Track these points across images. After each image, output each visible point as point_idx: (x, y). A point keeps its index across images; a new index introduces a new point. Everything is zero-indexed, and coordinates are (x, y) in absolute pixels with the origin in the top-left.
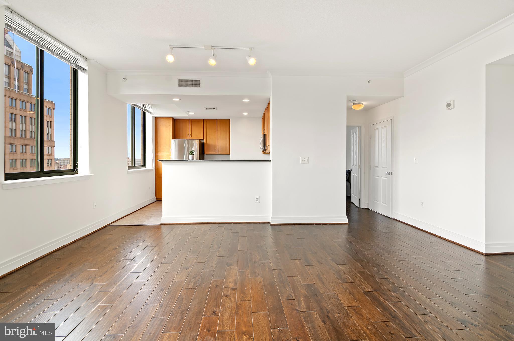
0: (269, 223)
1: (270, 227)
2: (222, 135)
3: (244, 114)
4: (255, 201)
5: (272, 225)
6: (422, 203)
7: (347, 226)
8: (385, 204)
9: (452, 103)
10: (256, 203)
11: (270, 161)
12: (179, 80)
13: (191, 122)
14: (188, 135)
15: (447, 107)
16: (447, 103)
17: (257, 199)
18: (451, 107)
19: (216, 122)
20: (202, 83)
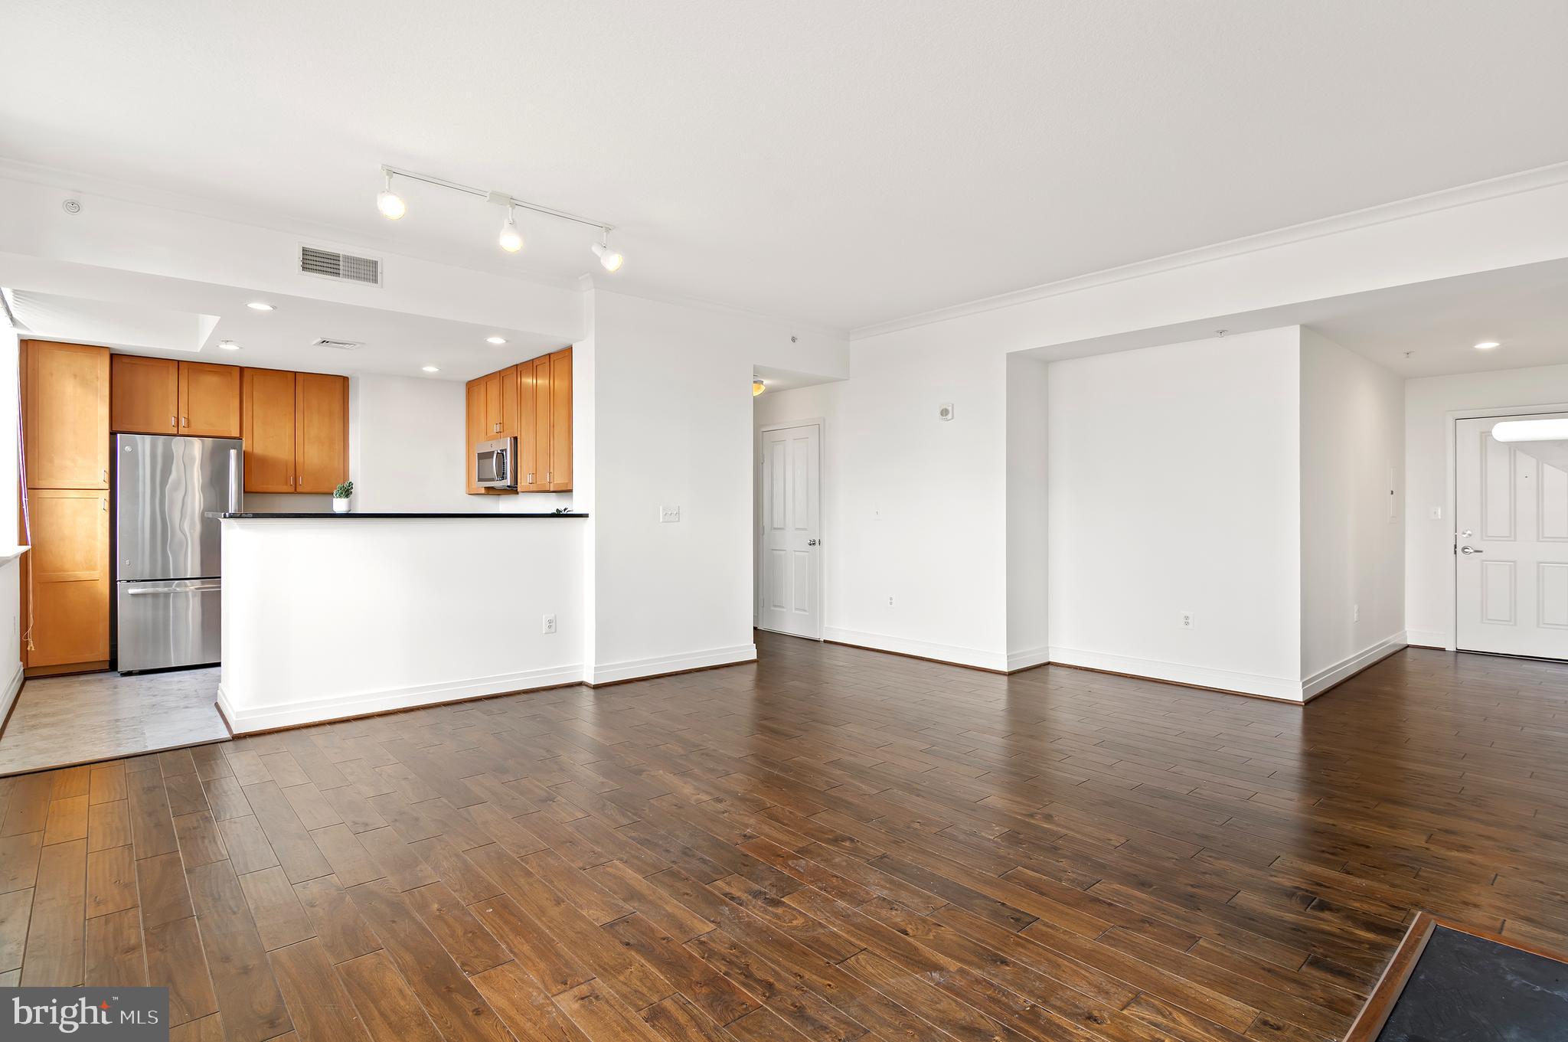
0: (580, 684)
1: (591, 692)
2: (315, 427)
3: (424, 369)
4: (545, 629)
5: (596, 687)
6: (891, 599)
7: (754, 666)
8: (805, 611)
9: (950, 409)
10: (546, 633)
11: (586, 516)
12: (304, 250)
13: (184, 372)
14: (173, 421)
15: (942, 415)
16: (941, 409)
17: (550, 622)
18: (950, 416)
19: (292, 381)
20: (385, 271)
